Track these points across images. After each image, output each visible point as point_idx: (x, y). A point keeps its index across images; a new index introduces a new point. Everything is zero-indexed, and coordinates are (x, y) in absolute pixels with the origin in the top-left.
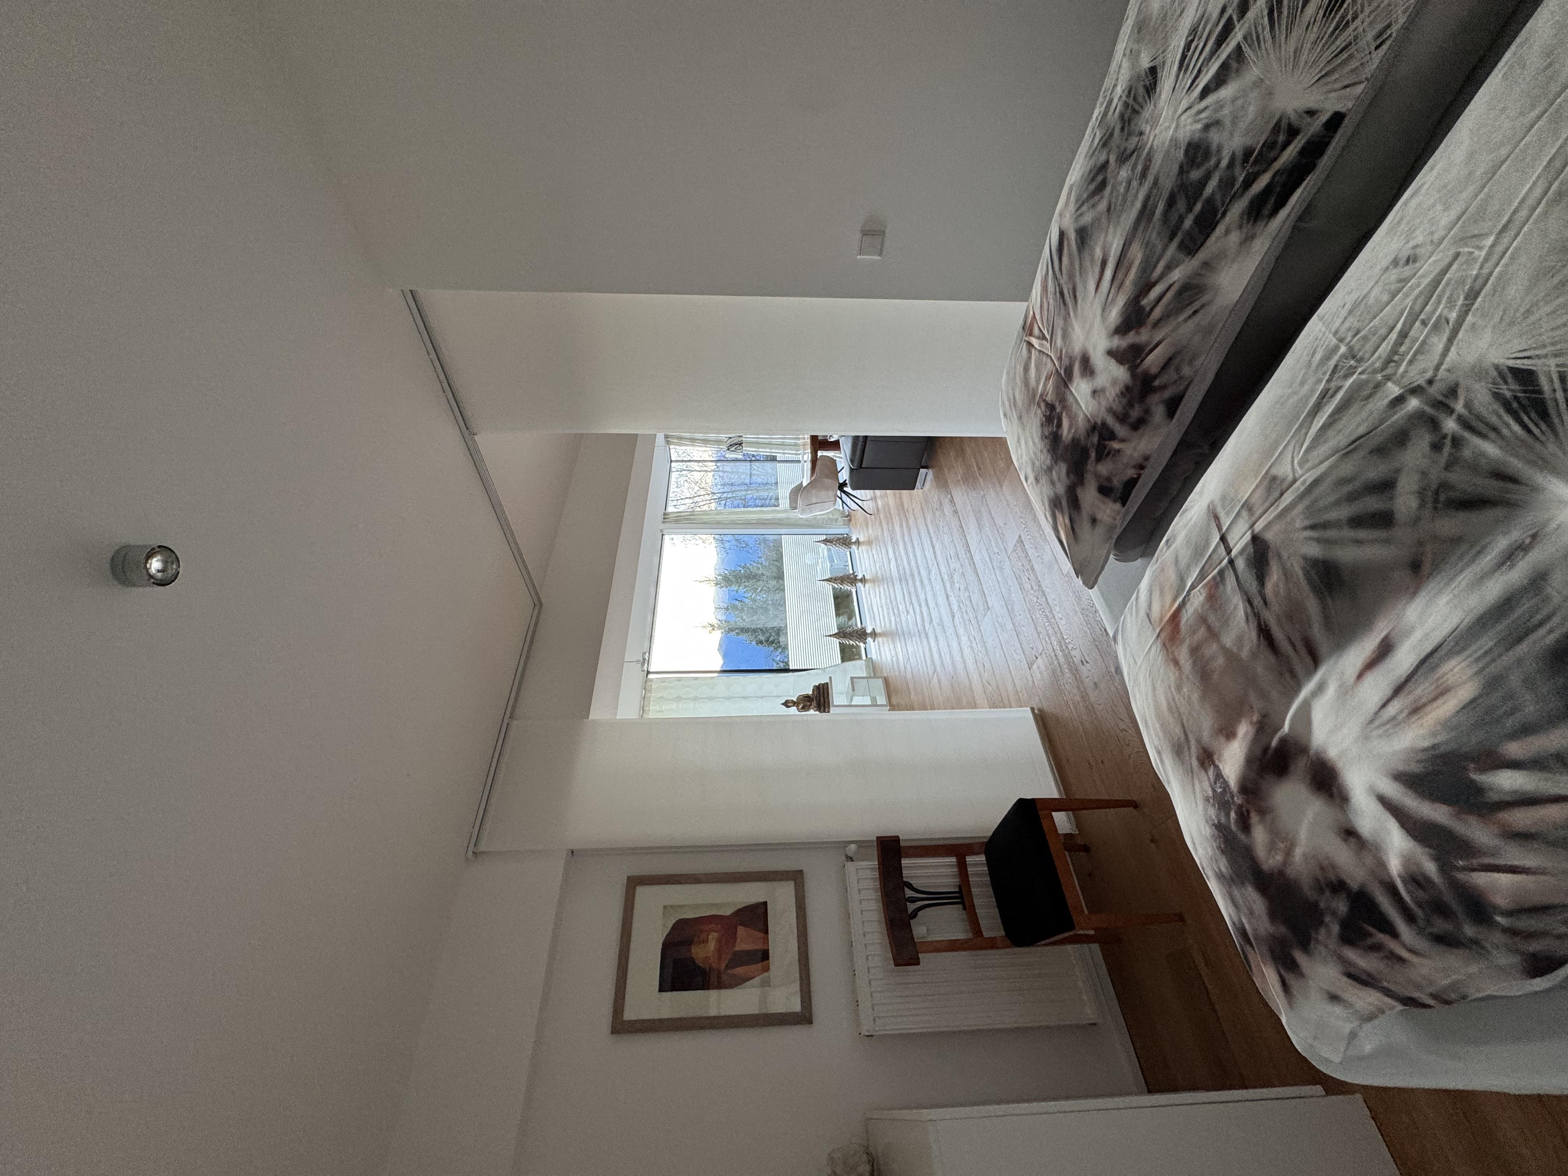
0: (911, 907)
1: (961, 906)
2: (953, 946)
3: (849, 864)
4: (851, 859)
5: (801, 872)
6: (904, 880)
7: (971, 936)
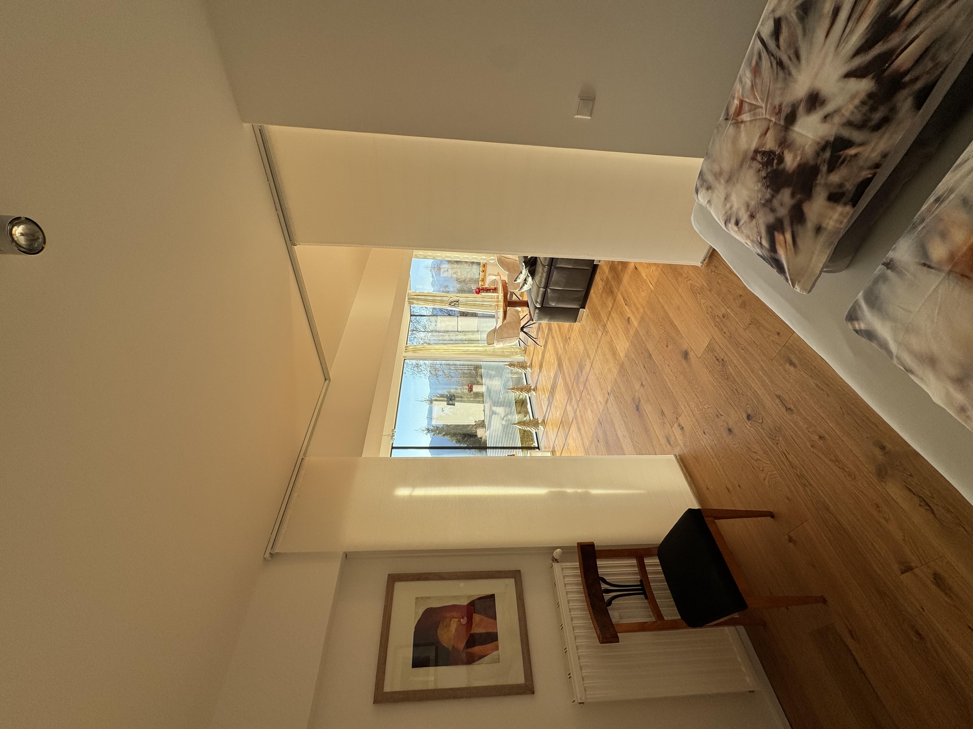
0: (607, 597)
1: (643, 596)
2: (642, 627)
3: (555, 565)
4: (557, 561)
5: (520, 571)
6: (600, 576)
7: (654, 619)
